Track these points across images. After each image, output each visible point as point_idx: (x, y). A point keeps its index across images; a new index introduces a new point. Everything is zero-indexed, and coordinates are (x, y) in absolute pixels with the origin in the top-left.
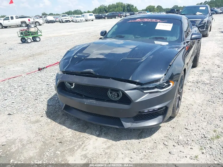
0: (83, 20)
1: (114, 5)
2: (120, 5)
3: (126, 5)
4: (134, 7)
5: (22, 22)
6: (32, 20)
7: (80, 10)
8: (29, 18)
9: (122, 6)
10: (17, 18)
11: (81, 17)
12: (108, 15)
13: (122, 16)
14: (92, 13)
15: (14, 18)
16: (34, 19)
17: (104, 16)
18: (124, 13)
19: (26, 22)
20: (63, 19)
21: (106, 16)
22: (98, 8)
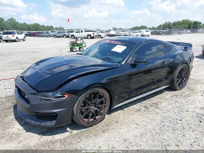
0: (139, 35)
1: (180, 22)
2: (186, 22)
3: (193, 23)
4: (202, 24)
5: (88, 35)
6: (95, 34)
7: (146, 26)
8: (94, 32)
9: (187, 23)
10: (85, 31)
11: (138, 33)
12: (166, 31)
13: (181, 33)
14: (149, 30)
15: (83, 31)
16: (98, 33)
17: (161, 33)
18: (185, 30)
19: (91, 35)
20: (122, 34)
21: (163, 33)
22: (163, 25)
